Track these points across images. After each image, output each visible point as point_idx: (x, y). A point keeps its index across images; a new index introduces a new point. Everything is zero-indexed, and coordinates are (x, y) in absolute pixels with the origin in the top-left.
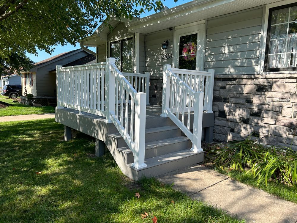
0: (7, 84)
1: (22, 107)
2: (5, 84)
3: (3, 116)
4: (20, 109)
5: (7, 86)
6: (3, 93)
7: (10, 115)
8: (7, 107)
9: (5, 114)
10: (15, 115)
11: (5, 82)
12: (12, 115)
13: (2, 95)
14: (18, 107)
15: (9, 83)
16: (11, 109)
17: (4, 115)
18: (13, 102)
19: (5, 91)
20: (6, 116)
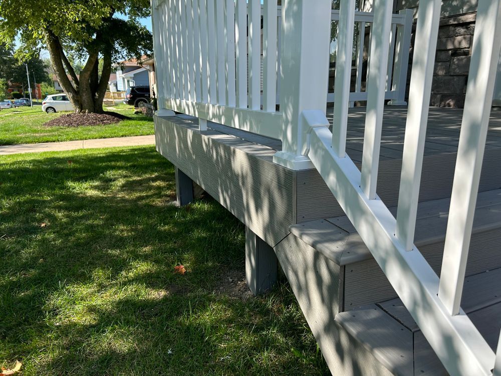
0: (132, 85)
1: (144, 122)
2: (130, 86)
3: (112, 137)
4: (141, 125)
5: (131, 89)
6: (126, 100)
7: (122, 136)
8: (120, 122)
9: (115, 133)
10: (129, 135)
11: (130, 82)
12: (126, 136)
13: (125, 103)
14: (138, 122)
15: (135, 83)
16: (126, 126)
17: (113, 135)
18: (136, 113)
19: (128, 96)
20: (116, 137)
